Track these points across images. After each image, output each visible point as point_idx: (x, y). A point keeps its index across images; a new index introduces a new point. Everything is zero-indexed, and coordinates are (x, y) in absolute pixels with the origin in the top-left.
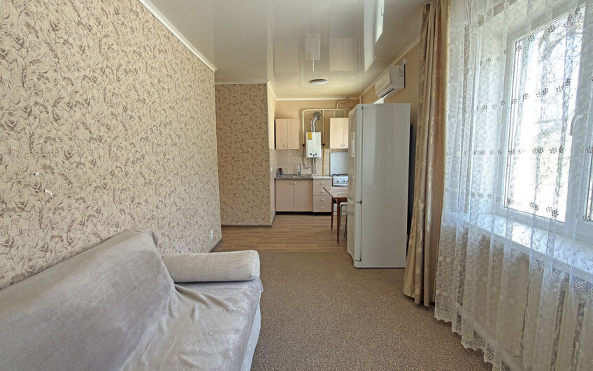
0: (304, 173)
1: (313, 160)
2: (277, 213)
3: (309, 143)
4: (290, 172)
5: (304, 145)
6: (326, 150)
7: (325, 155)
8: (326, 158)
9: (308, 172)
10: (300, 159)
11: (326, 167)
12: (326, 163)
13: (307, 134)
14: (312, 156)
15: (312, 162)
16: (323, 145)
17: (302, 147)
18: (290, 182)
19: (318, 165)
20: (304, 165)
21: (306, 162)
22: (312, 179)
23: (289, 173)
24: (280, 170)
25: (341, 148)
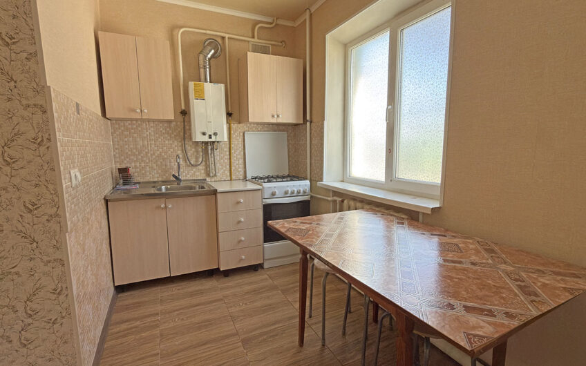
0: (189, 177)
1: (208, 147)
2: (120, 289)
3: (197, 108)
4: (153, 176)
5: (185, 113)
6: (234, 126)
7: (233, 136)
8: (237, 143)
9: (199, 173)
10: (176, 144)
11: (238, 162)
12: (237, 153)
13: (192, 85)
14: (206, 139)
15: (205, 152)
16: (229, 115)
17: (180, 118)
18: (155, 202)
19: (220, 157)
20: (186, 158)
21: (191, 151)
22: (215, 192)
23: (149, 178)
24: (124, 172)
25: (274, 121)
